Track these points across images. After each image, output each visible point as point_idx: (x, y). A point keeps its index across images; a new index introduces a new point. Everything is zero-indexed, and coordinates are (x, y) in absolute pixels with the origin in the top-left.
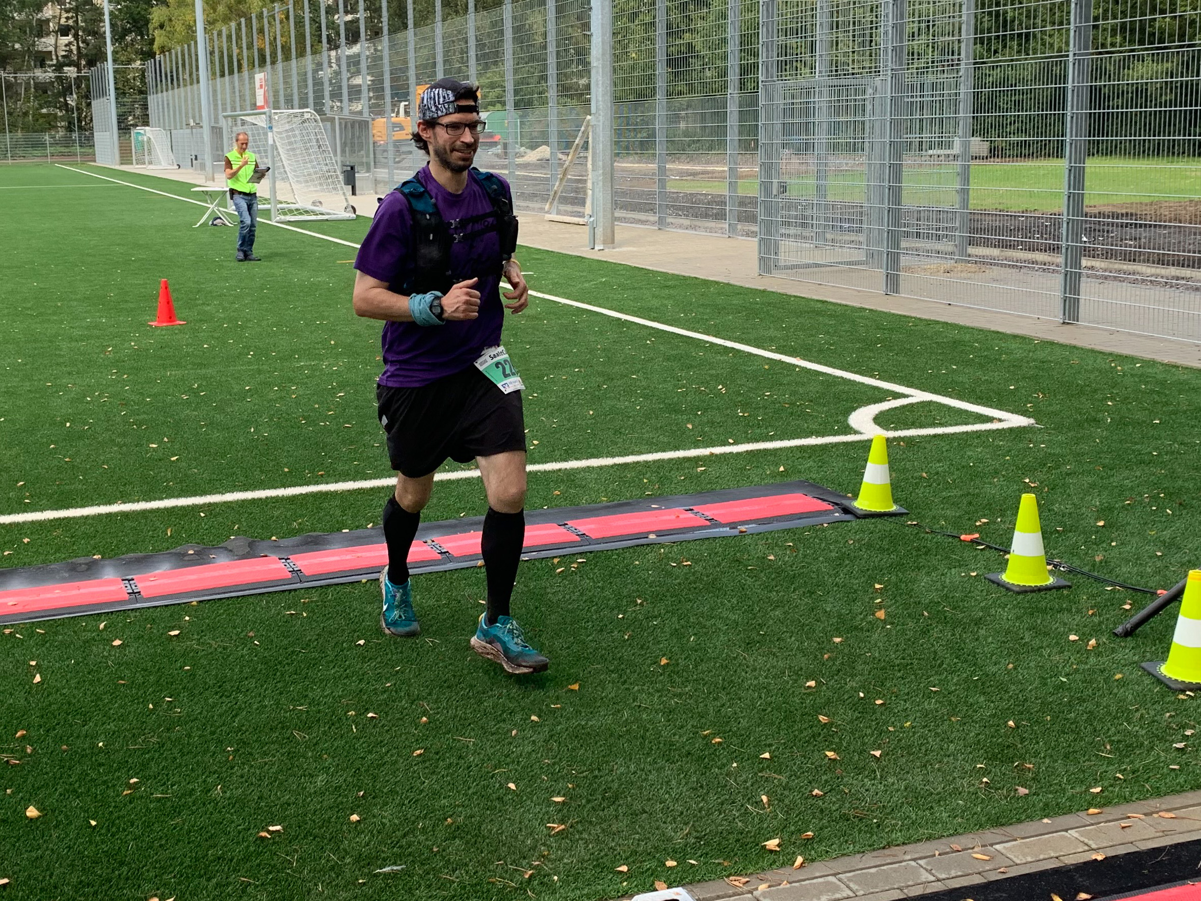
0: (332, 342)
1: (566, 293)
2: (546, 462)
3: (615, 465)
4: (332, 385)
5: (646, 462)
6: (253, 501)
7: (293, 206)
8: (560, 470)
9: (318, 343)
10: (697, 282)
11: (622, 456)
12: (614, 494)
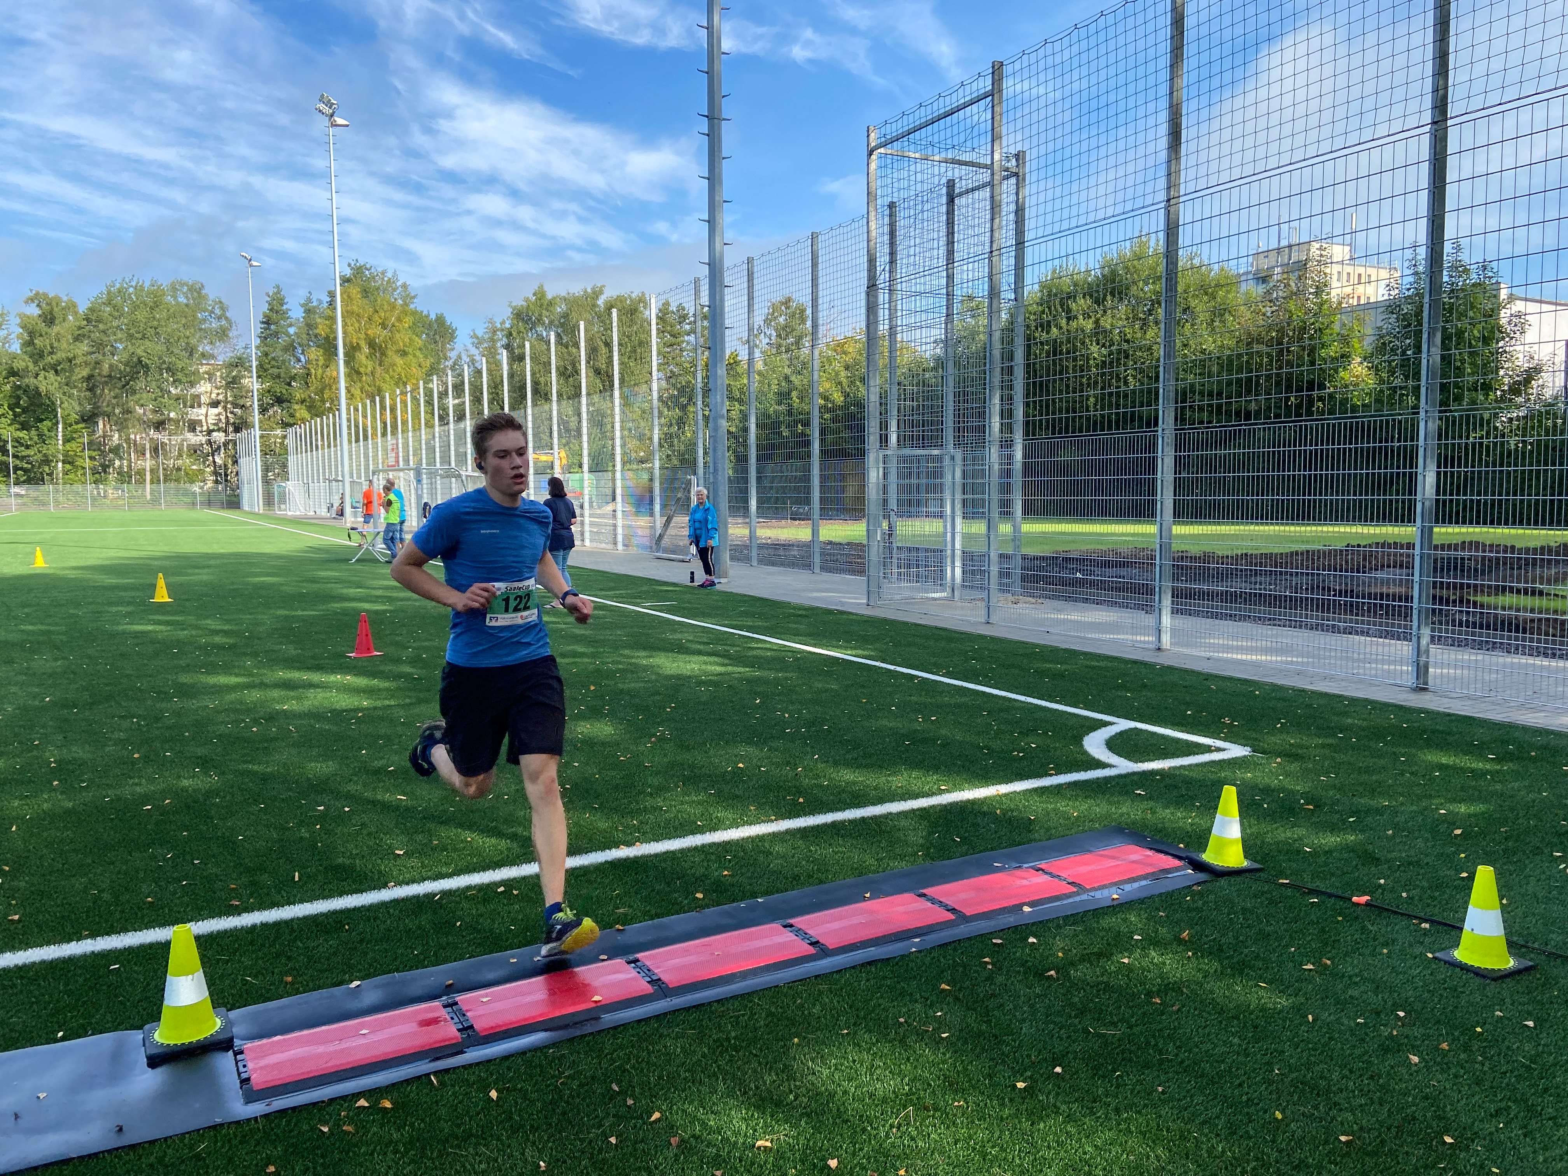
10: (823, 611)
12: (944, 850)
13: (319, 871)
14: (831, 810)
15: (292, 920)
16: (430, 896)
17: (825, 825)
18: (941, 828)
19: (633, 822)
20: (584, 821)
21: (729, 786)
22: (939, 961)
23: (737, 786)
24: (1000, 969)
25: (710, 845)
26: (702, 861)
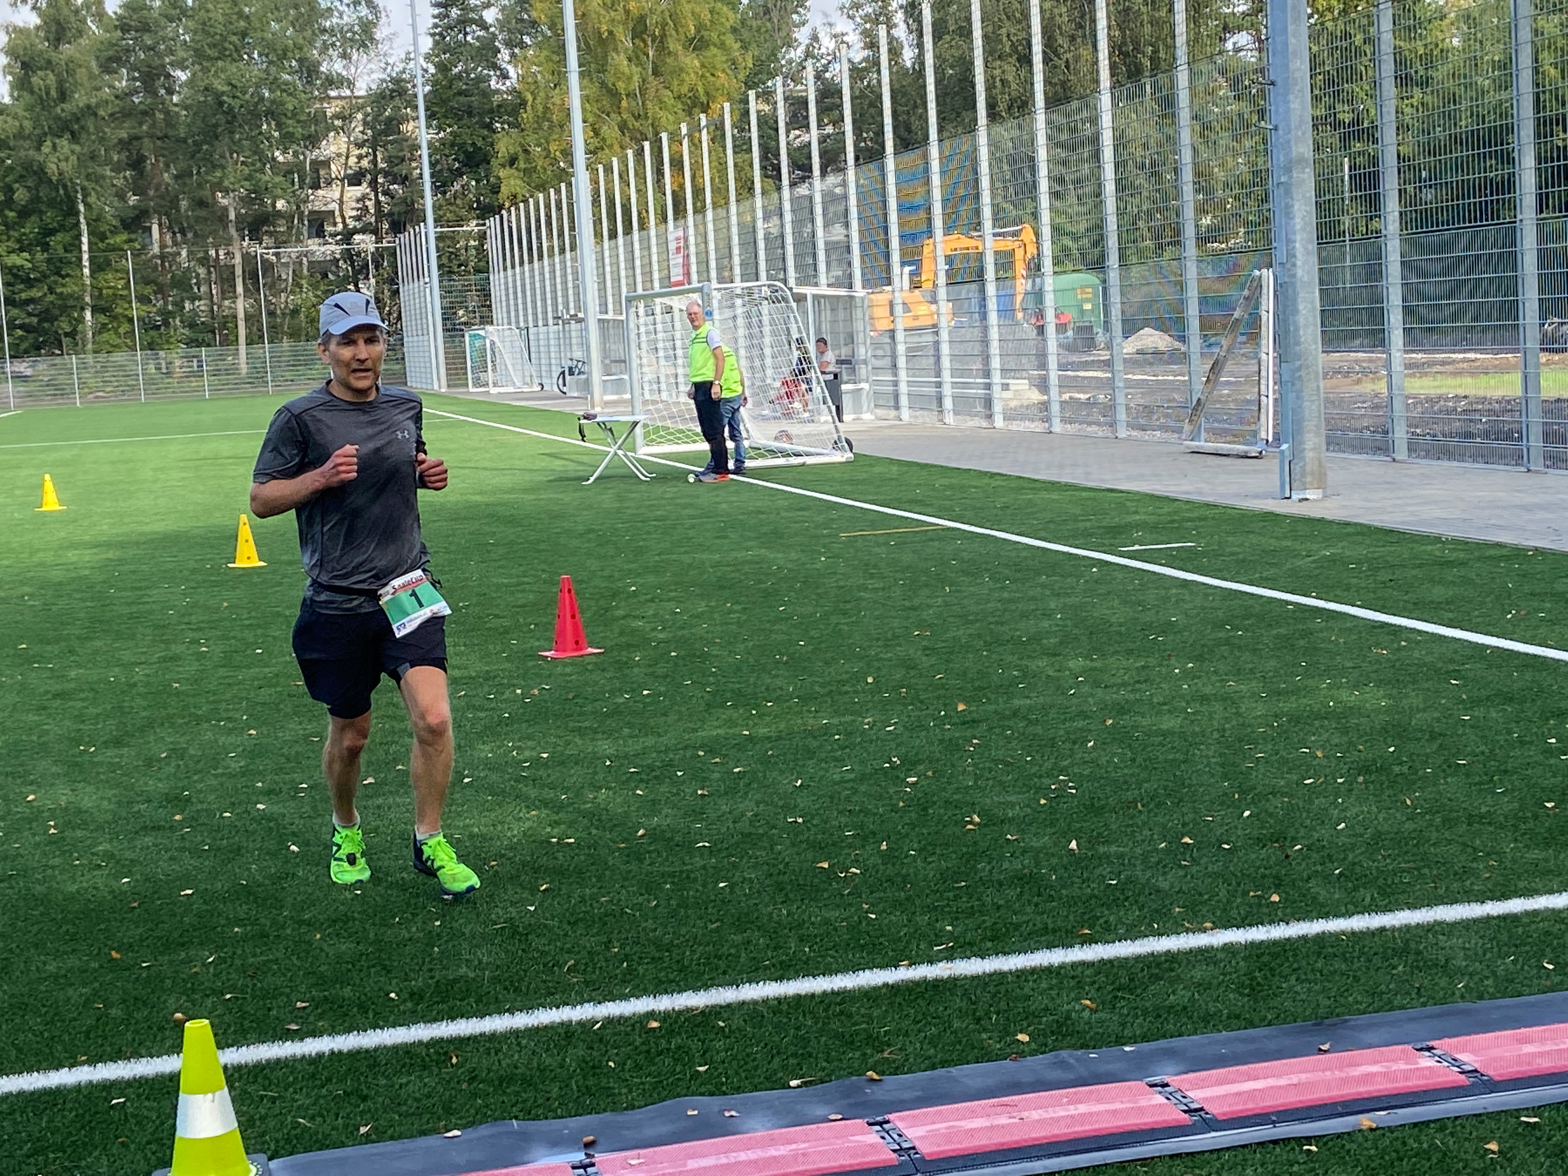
0: (870, 680)
1: (1267, 579)
2: (1349, 914)
3: (1489, 918)
4: (890, 762)
6: (798, 998)
8: (1383, 929)
9: (843, 683)
10: (1504, 552)
12: (1512, 981)
13: (429, 986)
14: (1325, 916)
15: (376, 1049)
16: (585, 1025)
17: (1304, 938)
18: (1528, 948)
19: (949, 928)
20: (868, 924)
21: (1148, 874)
22: (1404, 1144)
23: (1165, 873)
24: (1509, 1160)
25: (1074, 965)
26: (1051, 989)
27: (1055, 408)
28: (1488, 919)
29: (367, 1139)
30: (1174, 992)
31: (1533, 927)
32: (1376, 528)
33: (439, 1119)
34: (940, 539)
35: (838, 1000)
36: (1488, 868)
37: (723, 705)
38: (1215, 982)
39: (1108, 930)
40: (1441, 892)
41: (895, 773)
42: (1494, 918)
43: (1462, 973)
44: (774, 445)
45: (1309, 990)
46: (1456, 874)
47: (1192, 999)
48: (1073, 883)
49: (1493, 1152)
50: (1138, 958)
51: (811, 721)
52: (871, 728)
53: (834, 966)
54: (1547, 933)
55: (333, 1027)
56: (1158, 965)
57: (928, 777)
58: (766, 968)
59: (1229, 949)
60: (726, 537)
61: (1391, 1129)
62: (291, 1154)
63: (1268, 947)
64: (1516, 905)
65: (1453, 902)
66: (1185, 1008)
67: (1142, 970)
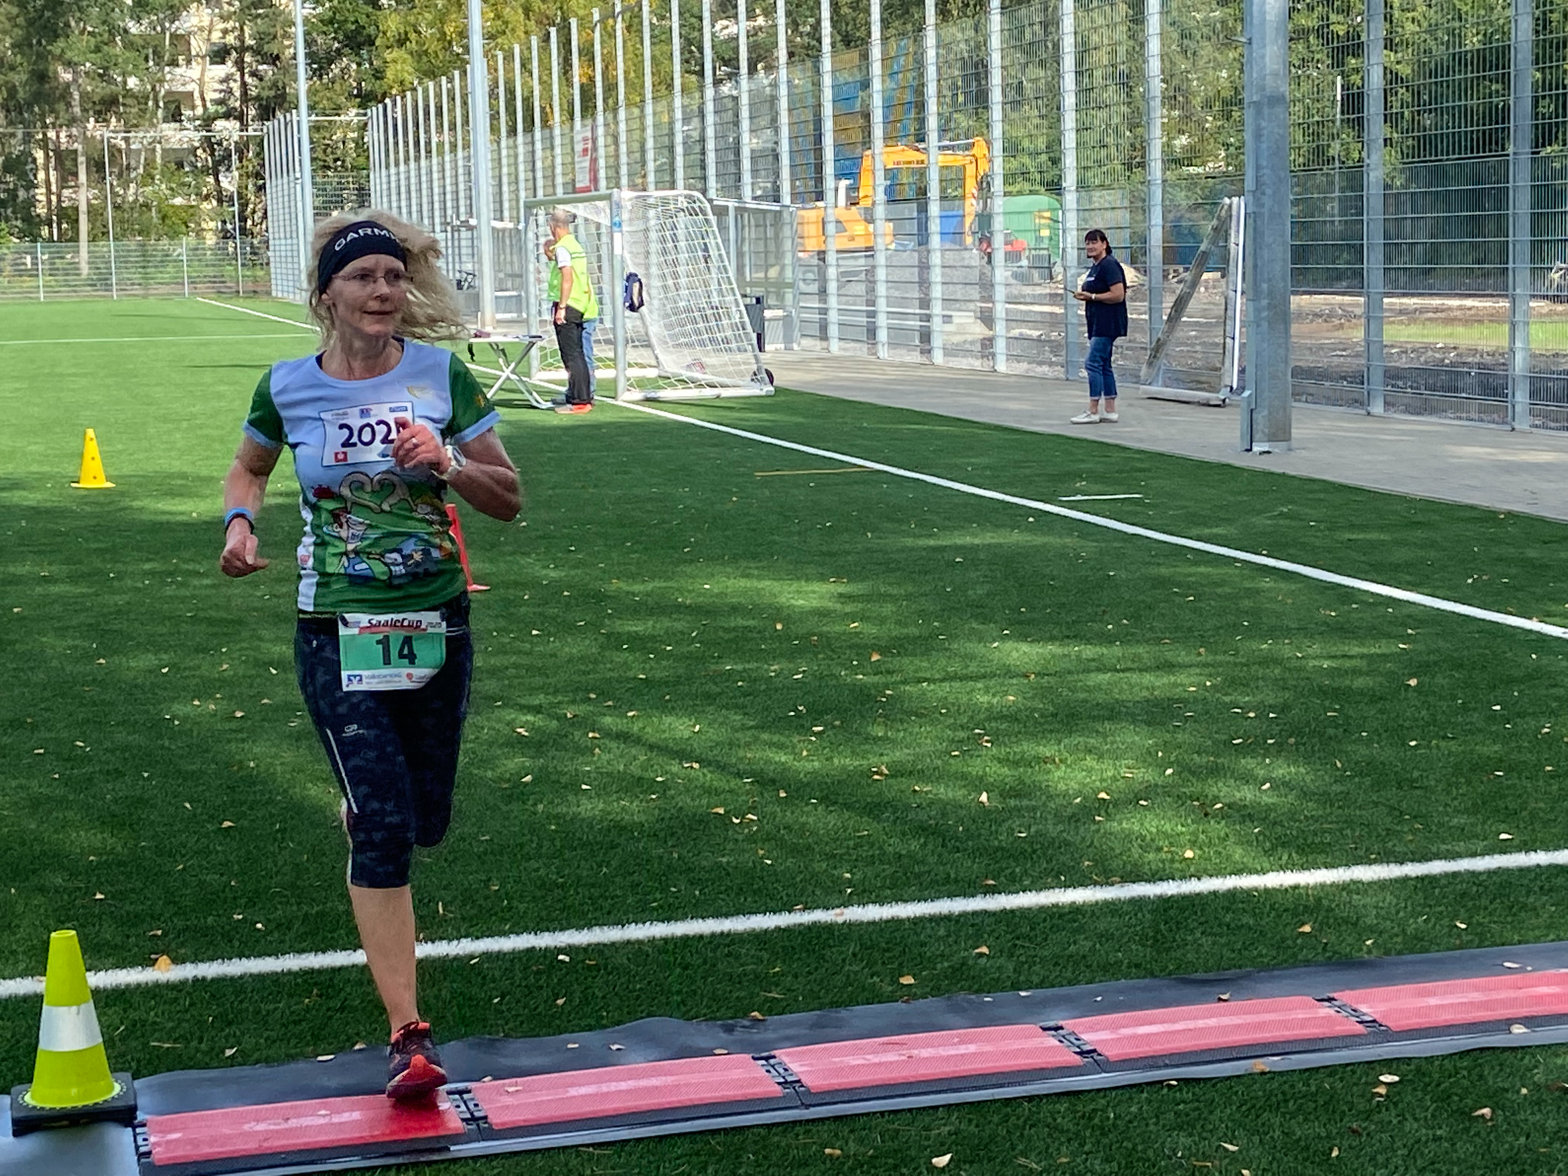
0: (779, 627)
1: (1216, 535)
2: (1264, 872)
3: (1407, 878)
4: (796, 710)
5: (1473, 874)
6: (686, 940)
7: (652, 373)
8: (1296, 887)
9: (750, 629)
10: (1474, 514)
11: (1420, 861)
12: (1422, 939)
14: (1239, 872)
16: (464, 959)
17: (1215, 893)
18: (1442, 908)
19: (848, 875)
20: (762, 869)
21: (1060, 827)
22: (1292, 1086)
23: (1077, 828)
24: (1396, 1104)
25: (975, 913)
26: (948, 936)
27: (1000, 346)
28: (1405, 880)
29: (232, 1062)
30: (1075, 943)
31: (1450, 888)
32: (1341, 485)
33: (308, 1045)
34: (864, 482)
35: (727, 941)
36: (1414, 832)
37: (619, 648)
38: (1117, 934)
39: (1014, 881)
40: (1361, 853)
41: (801, 722)
42: (1411, 879)
43: (1371, 930)
44: (686, 374)
45: (1214, 944)
46: (1378, 836)
47: (1093, 949)
48: (979, 835)
49: (1381, 1096)
50: (1042, 909)
51: (713, 667)
52: (777, 676)
53: (724, 910)
54: (1463, 895)
55: (196, 956)
56: (1061, 916)
57: (834, 727)
58: (654, 909)
59: (1138, 903)
60: (626, 473)
61: (1281, 1073)
62: (155, 1072)
63: (1177, 901)
64: (1437, 867)
65: (1370, 862)
66: (1084, 957)
67: (1045, 920)
